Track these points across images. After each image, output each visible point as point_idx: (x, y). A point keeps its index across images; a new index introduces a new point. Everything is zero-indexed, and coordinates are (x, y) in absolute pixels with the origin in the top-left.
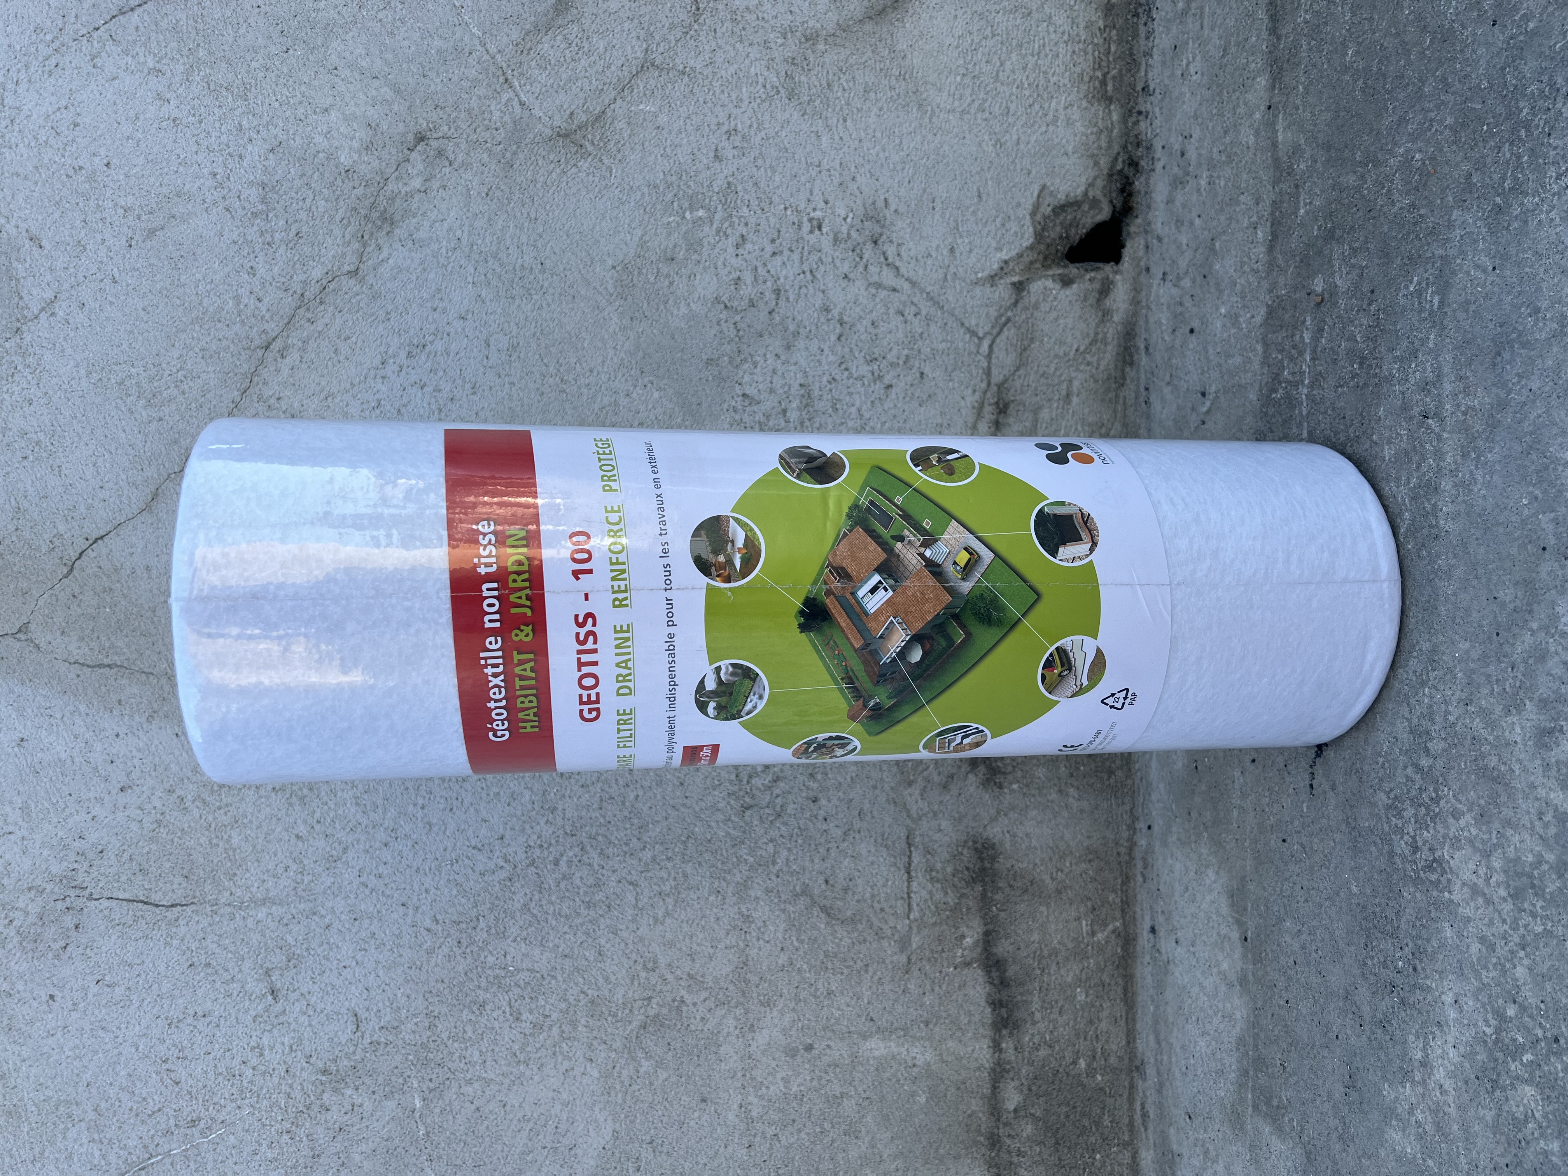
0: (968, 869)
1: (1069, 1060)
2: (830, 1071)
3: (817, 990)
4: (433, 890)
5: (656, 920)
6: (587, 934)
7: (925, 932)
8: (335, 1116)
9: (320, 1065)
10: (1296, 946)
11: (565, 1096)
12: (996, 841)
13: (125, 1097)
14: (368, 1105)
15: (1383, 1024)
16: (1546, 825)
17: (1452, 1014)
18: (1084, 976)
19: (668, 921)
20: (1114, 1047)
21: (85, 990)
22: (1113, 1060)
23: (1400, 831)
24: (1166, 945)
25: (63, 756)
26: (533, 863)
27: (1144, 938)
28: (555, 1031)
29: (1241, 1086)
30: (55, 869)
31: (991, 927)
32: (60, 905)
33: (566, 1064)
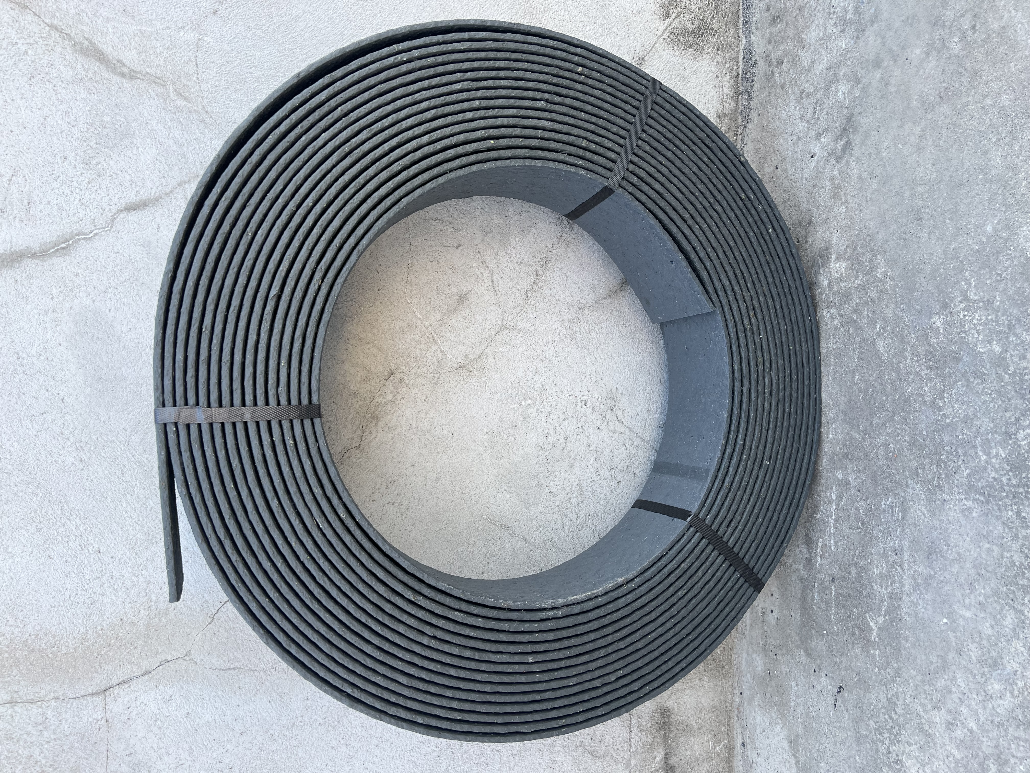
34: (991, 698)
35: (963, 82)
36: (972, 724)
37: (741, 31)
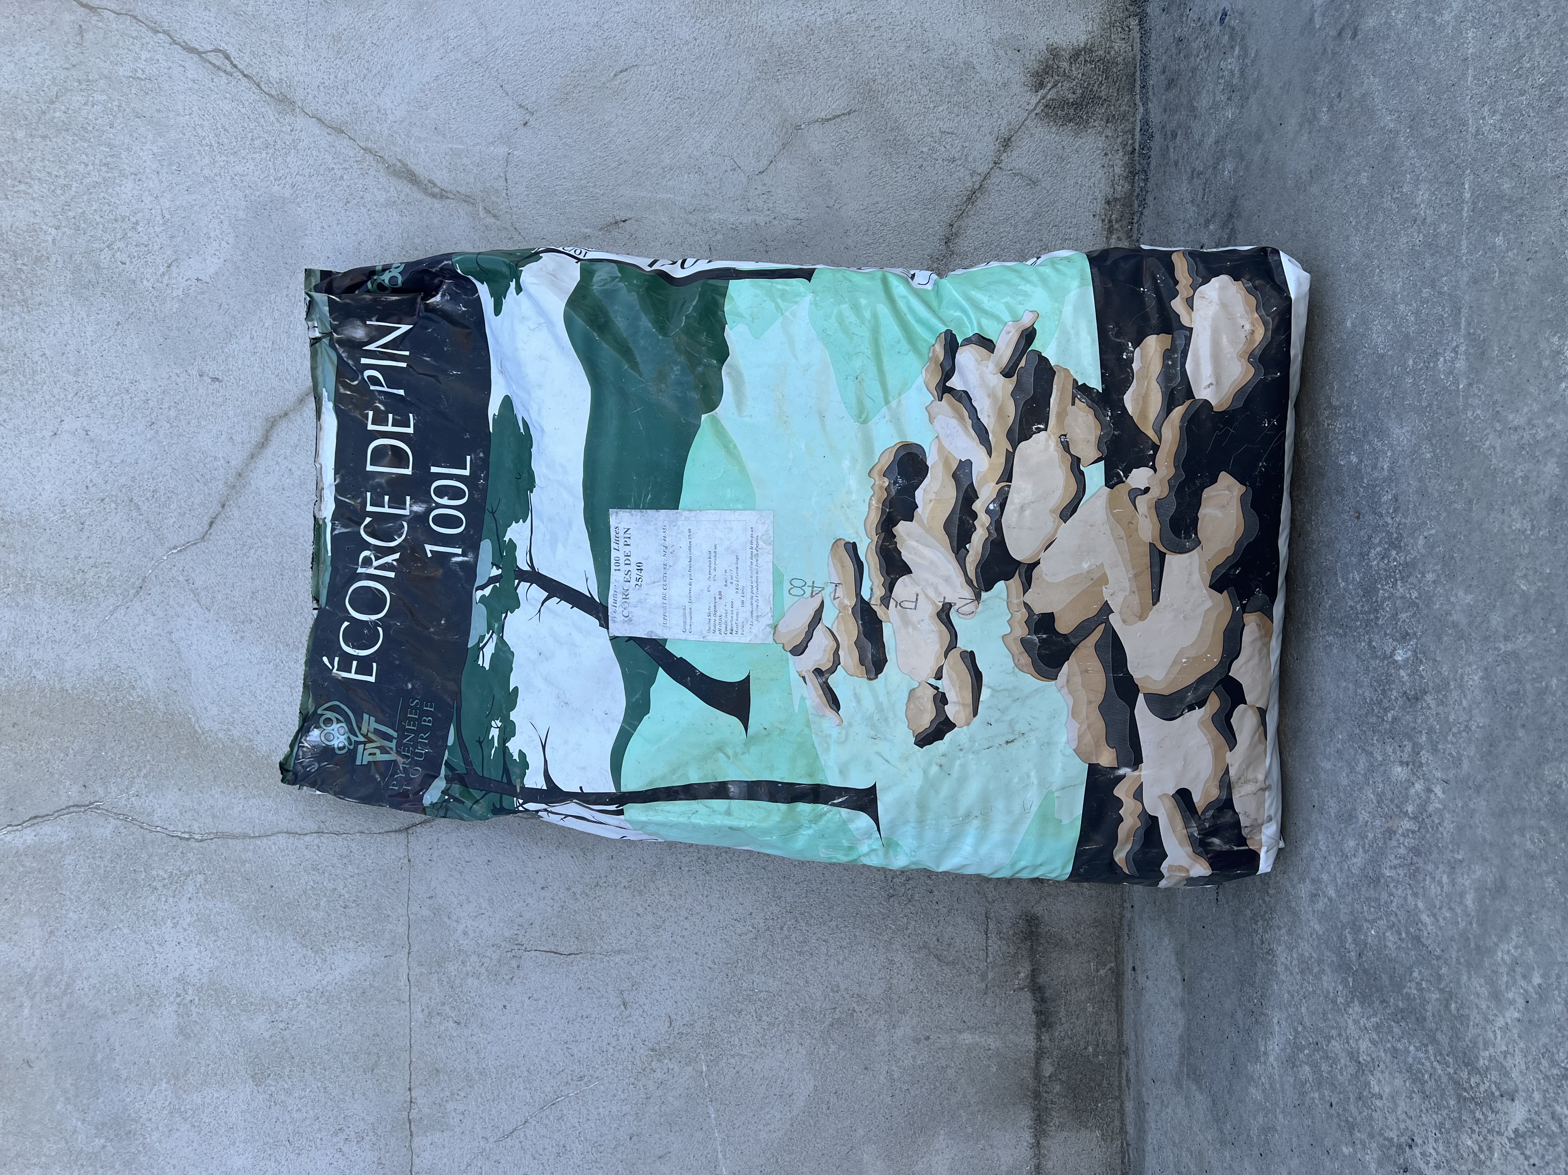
0: (1022, 932)
1: (1082, 1047)
2: (940, 1051)
3: (932, 1004)
4: (712, 945)
5: (839, 962)
6: (799, 970)
7: (997, 970)
8: (659, 1075)
9: (650, 1045)
10: (1209, 987)
11: (786, 1065)
12: (1039, 915)
13: (544, 1063)
14: (677, 1069)
15: (1248, 1031)
16: (1313, 940)
17: (1277, 1029)
18: (1092, 996)
19: (845, 963)
20: (1110, 1039)
21: (523, 1002)
22: (1109, 1047)
23: (1256, 932)
24: (1141, 979)
25: (511, 870)
26: (768, 929)
27: (1129, 974)
28: (781, 1027)
29: (1181, 1063)
30: (507, 934)
31: (1035, 967)
32: (509, 954)
33: (787, 1047)
34: (1347, 856)
35: (1329, 157)
36: (1332, 892)
37: (1138, 97)
